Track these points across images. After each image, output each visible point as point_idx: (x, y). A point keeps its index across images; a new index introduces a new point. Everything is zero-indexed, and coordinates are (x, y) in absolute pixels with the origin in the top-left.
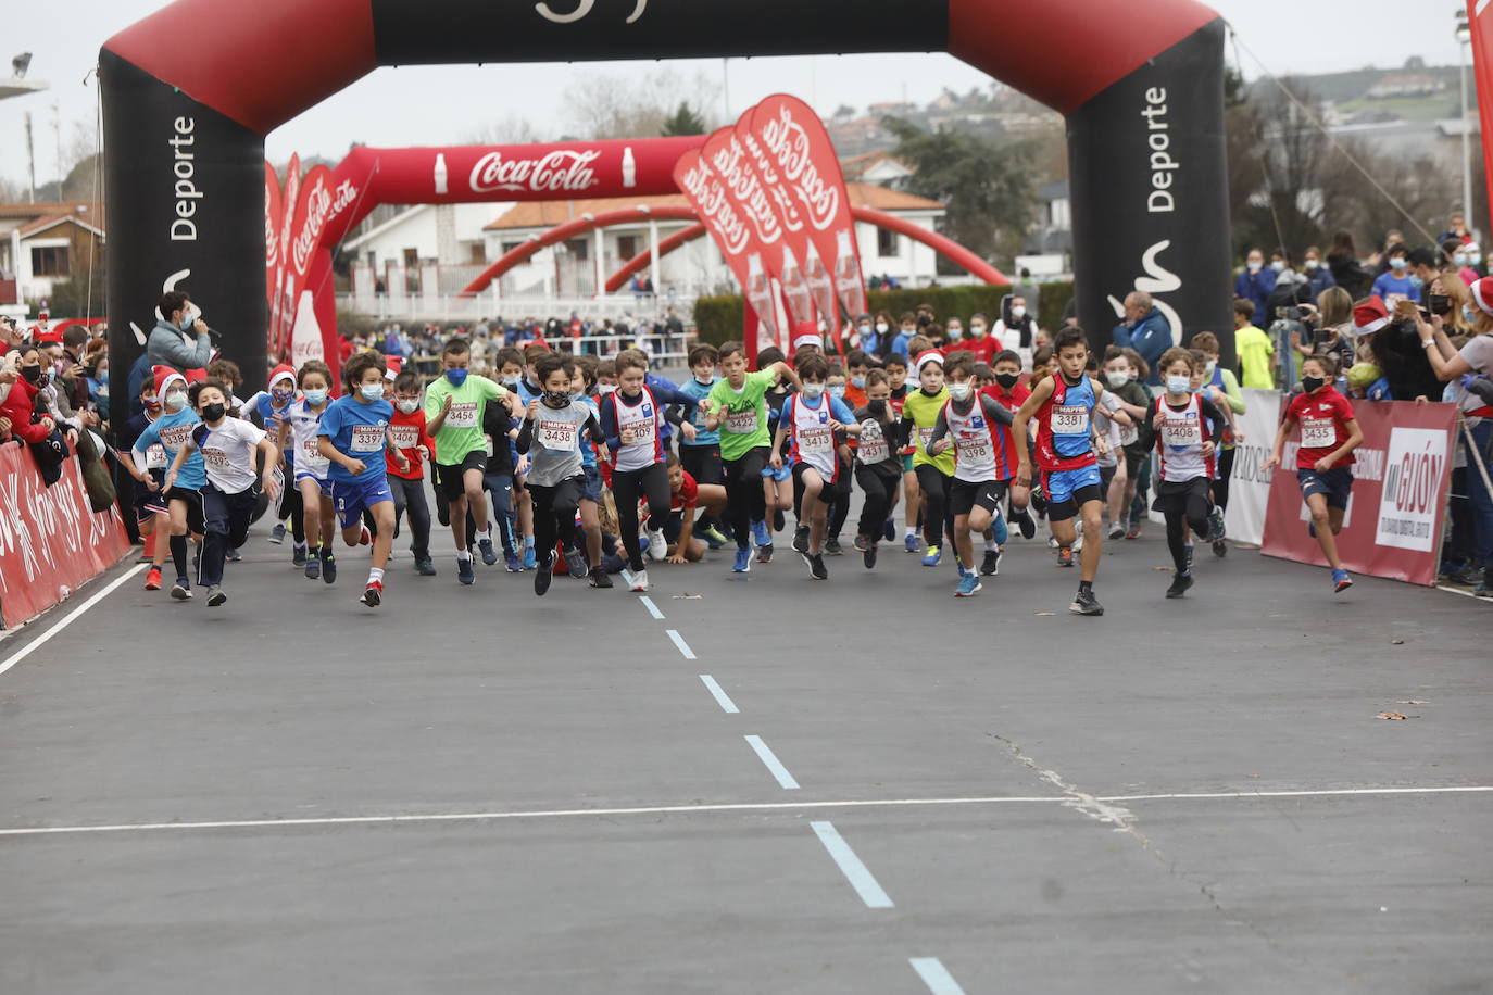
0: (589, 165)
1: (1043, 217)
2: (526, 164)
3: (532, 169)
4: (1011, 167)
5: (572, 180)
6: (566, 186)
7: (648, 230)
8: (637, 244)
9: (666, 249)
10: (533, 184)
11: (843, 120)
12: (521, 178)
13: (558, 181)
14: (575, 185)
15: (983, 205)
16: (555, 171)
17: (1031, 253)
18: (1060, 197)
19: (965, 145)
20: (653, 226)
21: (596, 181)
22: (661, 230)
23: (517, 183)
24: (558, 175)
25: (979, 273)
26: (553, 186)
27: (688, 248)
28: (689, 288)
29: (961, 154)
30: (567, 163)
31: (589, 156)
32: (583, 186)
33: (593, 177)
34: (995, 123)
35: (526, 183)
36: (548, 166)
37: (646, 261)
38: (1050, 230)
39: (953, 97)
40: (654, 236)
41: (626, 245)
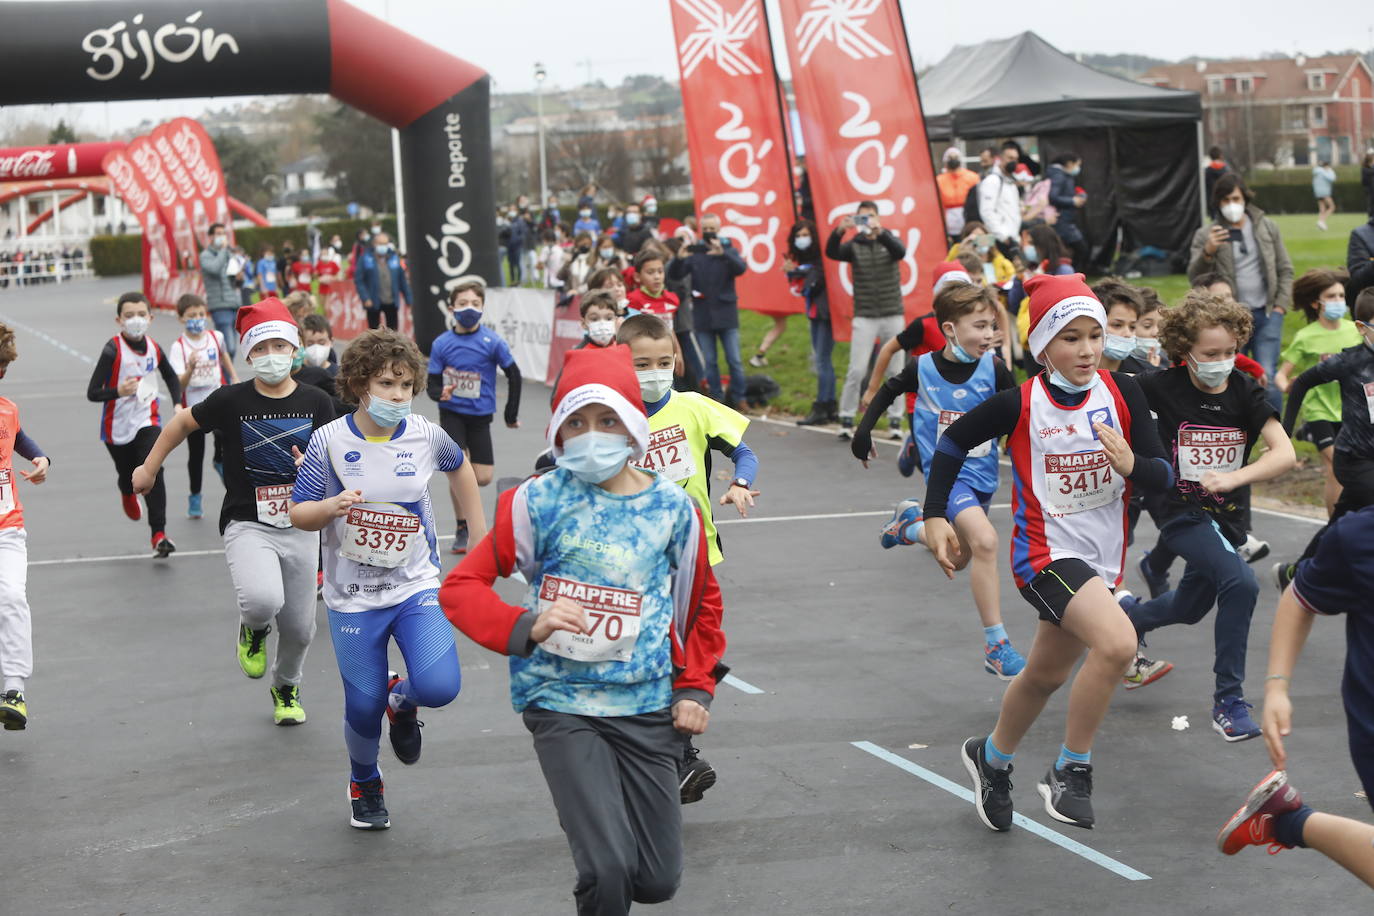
0: (49, 160)
1: (282, 185)
2: (10, 160)
3: (14, 164)
4: (264, 156)
5: (39, 169)
6: (35, 172)
7: (51, 198)
8: (40, 206)
9: (63, 207)
10: (15, 172)
11: (145, 128)
12: (8, 168)
13: (30, 171)
14: (40, 173)
15: (247, 178)
16: (28, 164)
17: (277, 206)
18: (293, 172)
19: (236, 143)
20: (56, 195)
21: (53, 170)
22: (61, 197)
23: (5, 172)
24: (31, 166)
25: (252, 219)
26: (26, 172)
27: (74, 208)
28: (76, 231)
29: (233, 148)
30: (35, 159)
31: (49, 155)
32: (45, 172)
33: (52, 166)
34: (236, 129)
35: (11, 171)
36: (23, 161)
37: (50, 215)
38: (285, 194)
39: (211, 113)
40: (55, 200)
41: (34, 207)
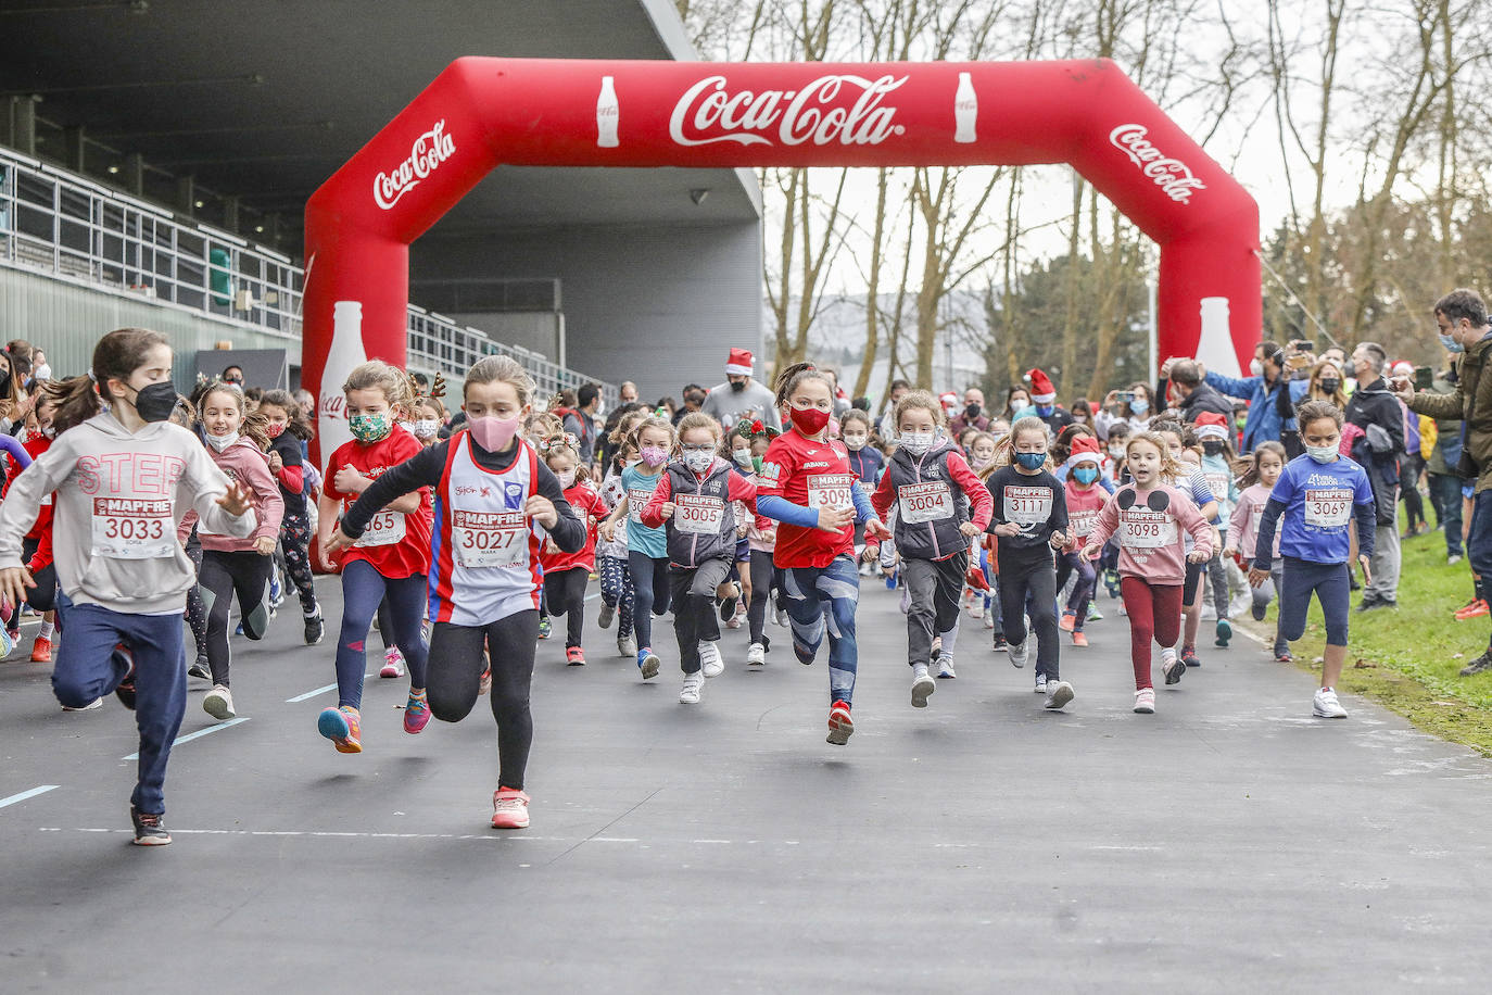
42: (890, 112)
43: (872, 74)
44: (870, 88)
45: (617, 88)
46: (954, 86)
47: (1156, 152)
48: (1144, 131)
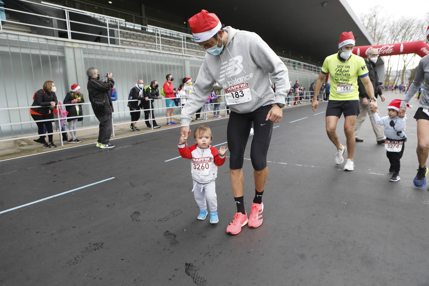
42: (392, 49)
43: (390, 45)
44: (390, 47)
45: (360, 50)
46: (400, 45)
47: (427, 51)
48: (425, 48)
